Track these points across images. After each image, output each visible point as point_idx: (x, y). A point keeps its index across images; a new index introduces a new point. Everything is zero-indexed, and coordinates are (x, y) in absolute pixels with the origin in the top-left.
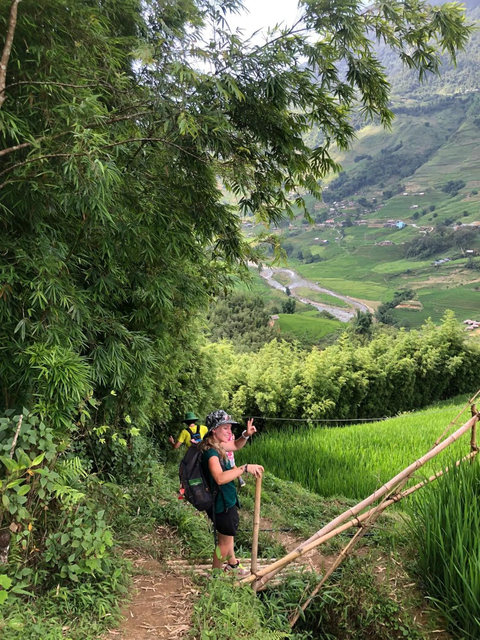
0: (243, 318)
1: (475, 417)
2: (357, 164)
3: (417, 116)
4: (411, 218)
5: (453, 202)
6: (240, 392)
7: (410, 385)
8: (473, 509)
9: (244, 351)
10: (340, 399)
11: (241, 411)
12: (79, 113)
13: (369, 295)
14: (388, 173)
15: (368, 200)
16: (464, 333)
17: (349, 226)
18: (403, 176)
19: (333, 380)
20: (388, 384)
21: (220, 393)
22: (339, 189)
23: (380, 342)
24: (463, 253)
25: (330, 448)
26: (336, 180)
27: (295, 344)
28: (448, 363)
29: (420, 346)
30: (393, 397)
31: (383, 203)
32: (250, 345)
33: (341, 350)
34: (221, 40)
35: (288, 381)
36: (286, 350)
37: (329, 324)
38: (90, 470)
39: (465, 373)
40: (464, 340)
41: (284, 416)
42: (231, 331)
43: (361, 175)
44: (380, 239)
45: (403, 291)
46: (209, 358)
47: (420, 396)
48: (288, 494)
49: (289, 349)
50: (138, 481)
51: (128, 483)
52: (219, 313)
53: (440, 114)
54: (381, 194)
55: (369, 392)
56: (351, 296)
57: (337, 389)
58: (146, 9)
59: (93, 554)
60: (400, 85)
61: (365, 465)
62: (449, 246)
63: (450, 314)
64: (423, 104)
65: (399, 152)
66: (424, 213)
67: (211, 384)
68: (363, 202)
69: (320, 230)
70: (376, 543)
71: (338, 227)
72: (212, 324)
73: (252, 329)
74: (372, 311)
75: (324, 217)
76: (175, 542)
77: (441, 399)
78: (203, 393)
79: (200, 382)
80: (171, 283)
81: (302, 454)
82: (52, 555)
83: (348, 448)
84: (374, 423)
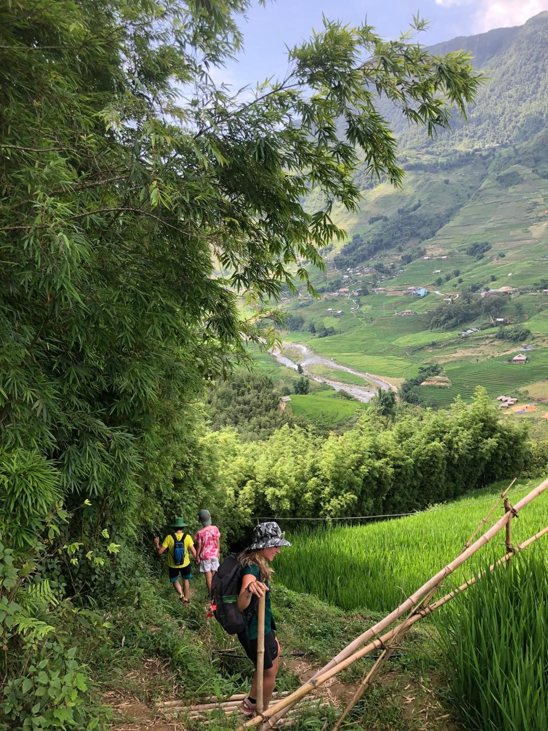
0: (249, 401)
1: (509, 513)
2: (371, 226)
3: (435, 173)
4: (434, 285)
5: (479, 265)
6: (248, 488)
7: (440, 472)
8: (511, 623)
9: (252, 440)
10: (363, 492)
11: (249, 510)
12: (42, 178)
13: (391, 372)
14: (406, 235)
15: (385, 265)
16: (498, 411)
17: (365, 295)
18: (423, 239)
19: (353, 470)
20: (416, 473)
21: (223, 490)
22: (353, 254)
23: (404, 424)
24: (493, 322)
25: (351, 551)
26: (350, 244)
27: (310, 429)
28: (482, 446)
29: (450, 427)
30: (422, 487)
31: (402, 269)
32: (258, 432)
33: (361, 435)
34: (205, 97)
35: (302, 473)
36: (299, 437)
37: (347, 405)
38: (61, 595)
39: (501, 457)
40: (498, 420)
41: (299, 514)
42: (236, 417)
43: (377, 238)
44: (399, 308)
45: (428, 366)
46: (209, 450)
47: (452, 485)
48: (303, 609)
49: (302, 435)
50: (123, 604)
51: (112, 606)
52: (221, 396)
53: (460, 171)
54: (400, 258)
55: (395, 482)
56: (371, 372)
57: (358, 480)
58: (124, 61)
59: (63, 701)
60: (415, 140)
61: (392, 570)
62: (477, 315)
63: (481, 390)
64: (441, 160)
65: (418, 212)
66: (448, 279)
67: (213, 479)
68: (379, 268)
69: (333, 300)
70: (404, 667)
71: (353, 296)
72: (214, 410)
73: (260, 413)
74: (395, 389)
75: (337, 285)
76: (167, 678)
77: (476, 487)
78: (203, 492)
79: (199, 479)
80: (154, 370)
81: (320, 560)
82: (12, 705)
83: (371, 551)
84: (402, 519)
